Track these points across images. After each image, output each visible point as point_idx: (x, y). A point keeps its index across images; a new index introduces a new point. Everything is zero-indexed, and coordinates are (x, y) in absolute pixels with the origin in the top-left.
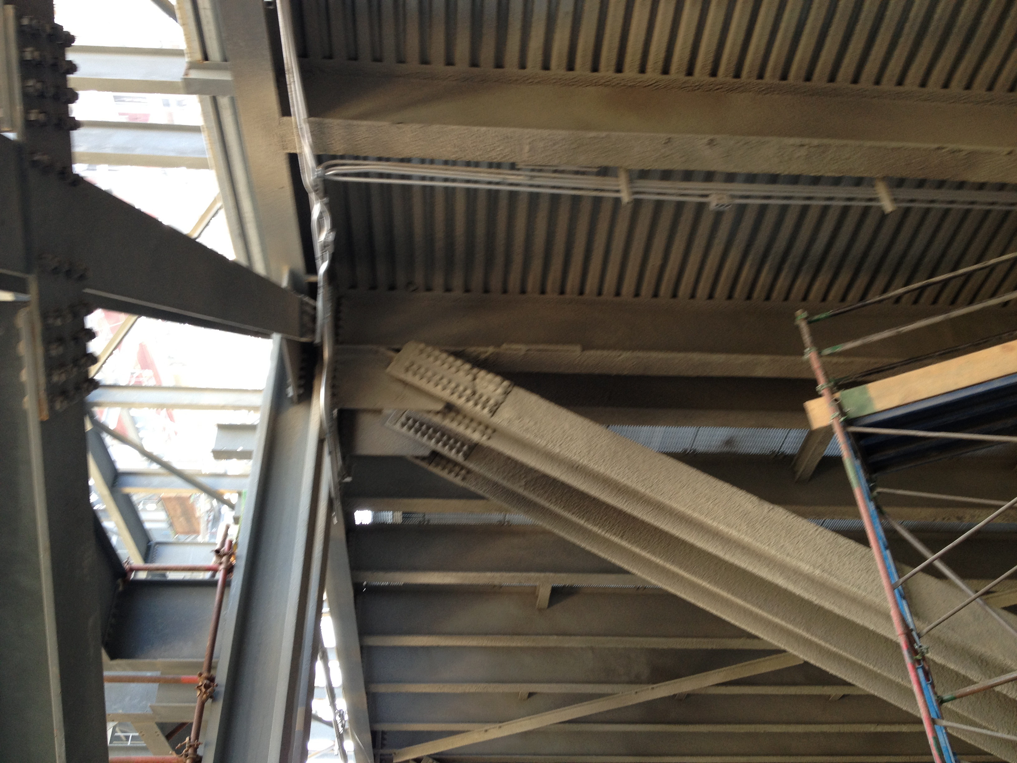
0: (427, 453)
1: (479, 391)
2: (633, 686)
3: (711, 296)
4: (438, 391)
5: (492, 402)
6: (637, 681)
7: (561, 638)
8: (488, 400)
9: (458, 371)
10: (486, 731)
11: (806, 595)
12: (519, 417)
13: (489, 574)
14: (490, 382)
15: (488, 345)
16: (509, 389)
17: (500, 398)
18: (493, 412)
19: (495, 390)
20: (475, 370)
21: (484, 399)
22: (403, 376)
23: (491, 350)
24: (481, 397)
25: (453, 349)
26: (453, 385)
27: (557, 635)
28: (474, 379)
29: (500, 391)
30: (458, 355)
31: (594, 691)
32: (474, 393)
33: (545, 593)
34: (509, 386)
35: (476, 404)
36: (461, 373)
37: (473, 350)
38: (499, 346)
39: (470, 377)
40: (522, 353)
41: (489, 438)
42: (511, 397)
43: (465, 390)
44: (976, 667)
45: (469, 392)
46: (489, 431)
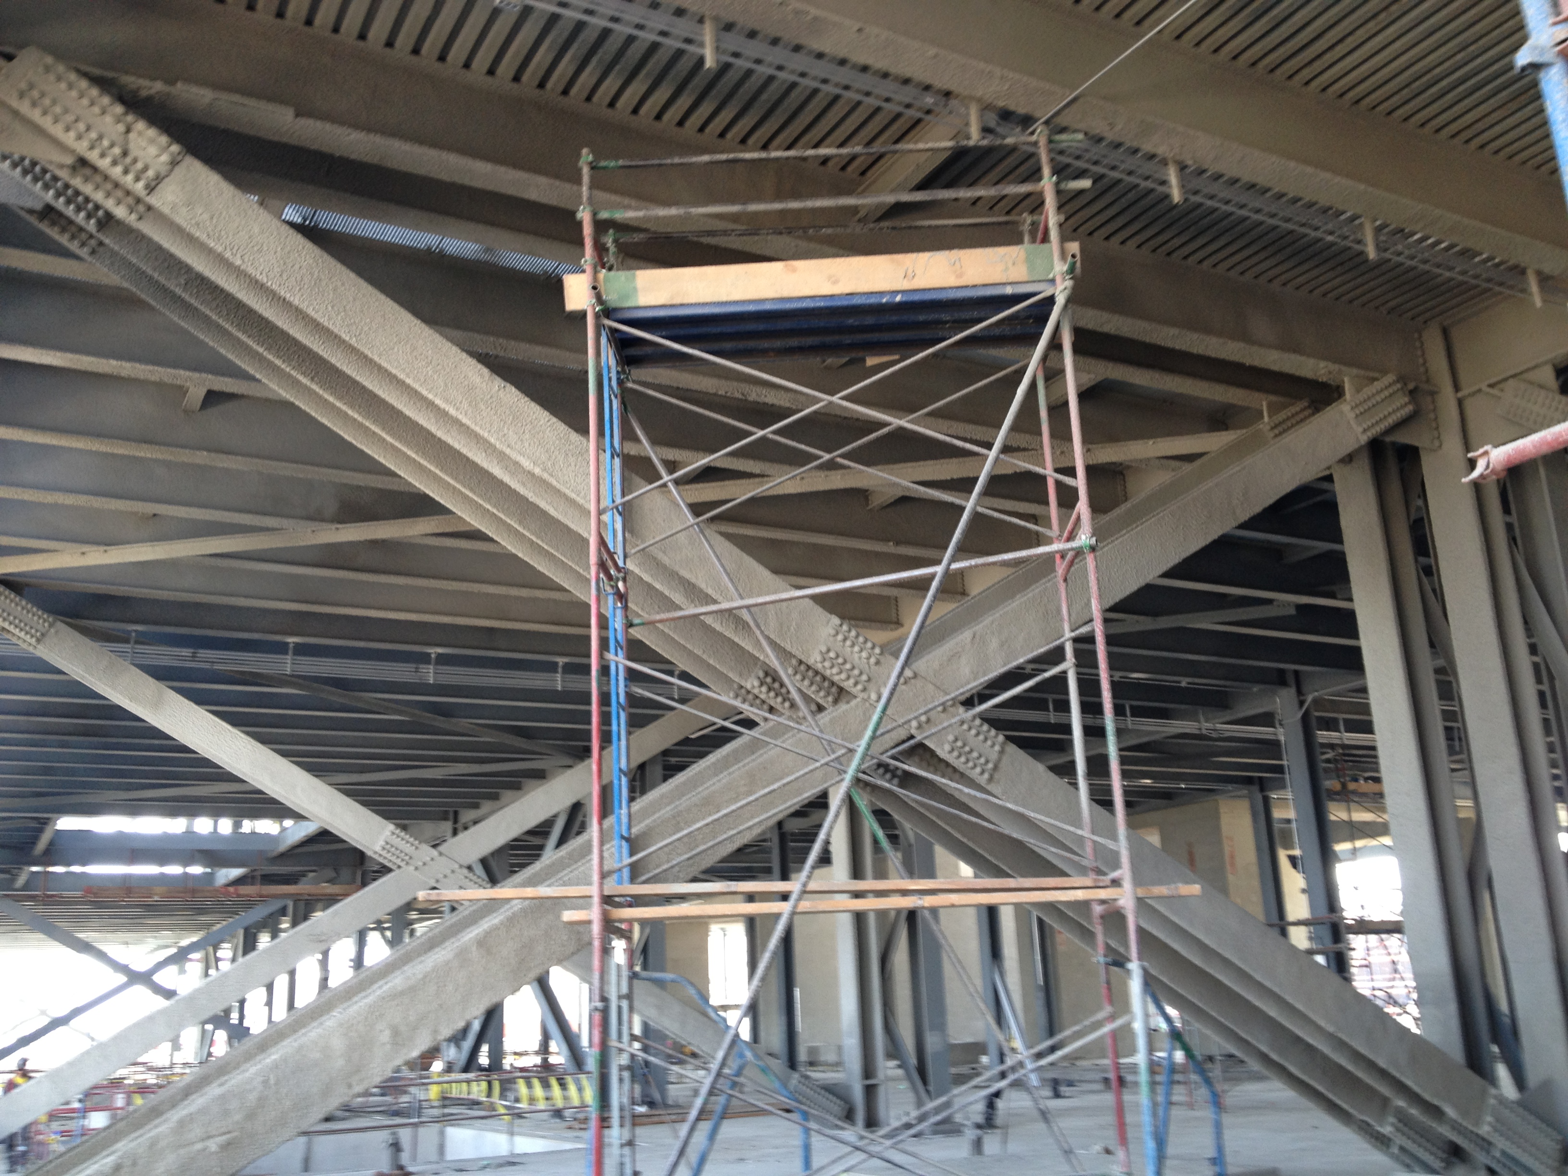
0: (38, 206)
1: (134, 152)
2: (309, 523)
3: (491, 72)
4: (69, 138)
5: (151, 173)
6: (316, 517)
7: (213, 455)
8: (146, 168)
9: (103, 112)
10: (83, 553)
11: (522, 490)
12: (189, 204)
13: (113, 362)
14: (152, 141)
15: (154, 79)
16: (180, 157)
17: (163, 170)
18: (151, 189)
19: (158, 156)
20: (130, 118)
21: (139, 165)
22: (14, 103)
23: (158, 86)
24: (135, 161)
25: (97, 71)
26: (93, 135)
27: (209, 450)
28: (128, 131)
29: (165, 158)
30: (103, 83)
31: (253, 524)
32: (125, 154)
33: (196, 393)
34: (179, 154)
35: (126, 172)
36: (108, 119)
37: (130, 81)
38: (171, 82)
39: (121, 128)
40: (207, 100)
41: (140, 218)
42: (179, 171)
43: (112, 145)
44: (682, 589)
45: (117, 151)
46: (141, 208)
